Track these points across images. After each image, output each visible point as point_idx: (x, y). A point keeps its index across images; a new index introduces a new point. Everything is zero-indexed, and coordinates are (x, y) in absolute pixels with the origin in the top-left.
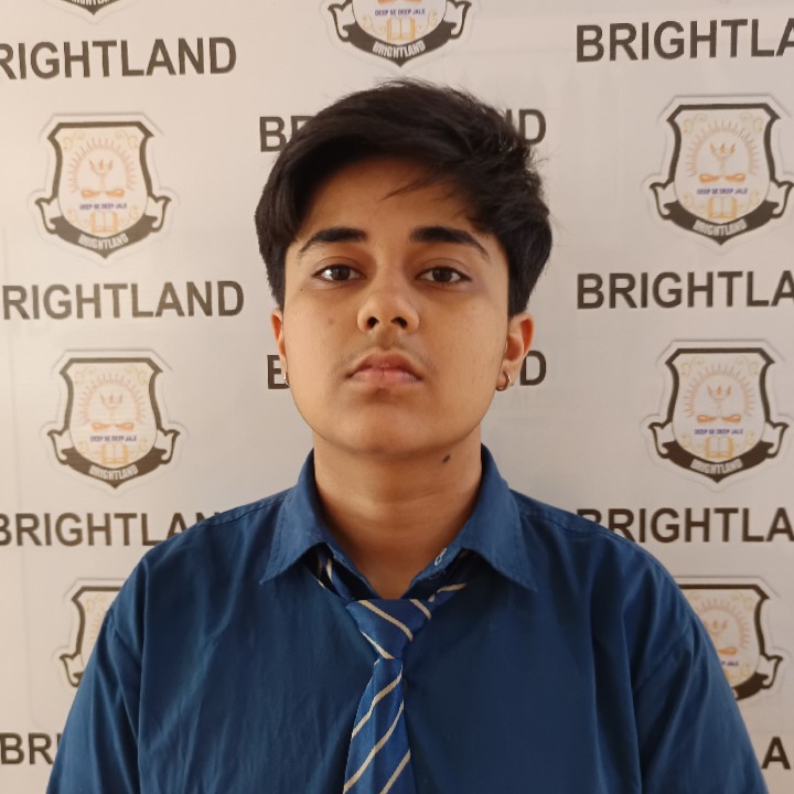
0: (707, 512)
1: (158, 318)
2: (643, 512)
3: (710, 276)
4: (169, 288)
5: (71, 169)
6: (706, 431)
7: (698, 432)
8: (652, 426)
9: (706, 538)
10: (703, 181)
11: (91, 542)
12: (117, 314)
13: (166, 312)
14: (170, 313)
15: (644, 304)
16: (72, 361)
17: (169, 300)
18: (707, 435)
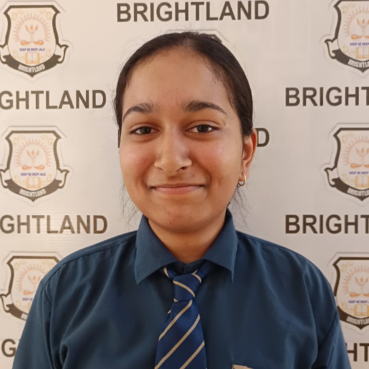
0: (356, 217)
1: (60, 109)
2: (321, 217)
3: (357, 89)
4: (66, 93)
5: (16, 30)
6: (355, 173)
7: (351, 173)
8: (326, 170)
9: (356, 231)
10: (353, 38)
11: (19, 232)
12: (37, 107)
13: (64, 106)
14: (66, 107)
15: (322, 104)
16: (13, 132)
17: (66, 100)
18: (356, 175)
